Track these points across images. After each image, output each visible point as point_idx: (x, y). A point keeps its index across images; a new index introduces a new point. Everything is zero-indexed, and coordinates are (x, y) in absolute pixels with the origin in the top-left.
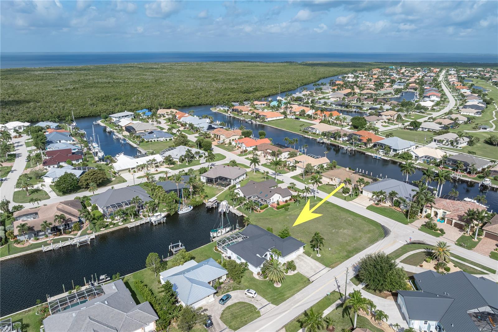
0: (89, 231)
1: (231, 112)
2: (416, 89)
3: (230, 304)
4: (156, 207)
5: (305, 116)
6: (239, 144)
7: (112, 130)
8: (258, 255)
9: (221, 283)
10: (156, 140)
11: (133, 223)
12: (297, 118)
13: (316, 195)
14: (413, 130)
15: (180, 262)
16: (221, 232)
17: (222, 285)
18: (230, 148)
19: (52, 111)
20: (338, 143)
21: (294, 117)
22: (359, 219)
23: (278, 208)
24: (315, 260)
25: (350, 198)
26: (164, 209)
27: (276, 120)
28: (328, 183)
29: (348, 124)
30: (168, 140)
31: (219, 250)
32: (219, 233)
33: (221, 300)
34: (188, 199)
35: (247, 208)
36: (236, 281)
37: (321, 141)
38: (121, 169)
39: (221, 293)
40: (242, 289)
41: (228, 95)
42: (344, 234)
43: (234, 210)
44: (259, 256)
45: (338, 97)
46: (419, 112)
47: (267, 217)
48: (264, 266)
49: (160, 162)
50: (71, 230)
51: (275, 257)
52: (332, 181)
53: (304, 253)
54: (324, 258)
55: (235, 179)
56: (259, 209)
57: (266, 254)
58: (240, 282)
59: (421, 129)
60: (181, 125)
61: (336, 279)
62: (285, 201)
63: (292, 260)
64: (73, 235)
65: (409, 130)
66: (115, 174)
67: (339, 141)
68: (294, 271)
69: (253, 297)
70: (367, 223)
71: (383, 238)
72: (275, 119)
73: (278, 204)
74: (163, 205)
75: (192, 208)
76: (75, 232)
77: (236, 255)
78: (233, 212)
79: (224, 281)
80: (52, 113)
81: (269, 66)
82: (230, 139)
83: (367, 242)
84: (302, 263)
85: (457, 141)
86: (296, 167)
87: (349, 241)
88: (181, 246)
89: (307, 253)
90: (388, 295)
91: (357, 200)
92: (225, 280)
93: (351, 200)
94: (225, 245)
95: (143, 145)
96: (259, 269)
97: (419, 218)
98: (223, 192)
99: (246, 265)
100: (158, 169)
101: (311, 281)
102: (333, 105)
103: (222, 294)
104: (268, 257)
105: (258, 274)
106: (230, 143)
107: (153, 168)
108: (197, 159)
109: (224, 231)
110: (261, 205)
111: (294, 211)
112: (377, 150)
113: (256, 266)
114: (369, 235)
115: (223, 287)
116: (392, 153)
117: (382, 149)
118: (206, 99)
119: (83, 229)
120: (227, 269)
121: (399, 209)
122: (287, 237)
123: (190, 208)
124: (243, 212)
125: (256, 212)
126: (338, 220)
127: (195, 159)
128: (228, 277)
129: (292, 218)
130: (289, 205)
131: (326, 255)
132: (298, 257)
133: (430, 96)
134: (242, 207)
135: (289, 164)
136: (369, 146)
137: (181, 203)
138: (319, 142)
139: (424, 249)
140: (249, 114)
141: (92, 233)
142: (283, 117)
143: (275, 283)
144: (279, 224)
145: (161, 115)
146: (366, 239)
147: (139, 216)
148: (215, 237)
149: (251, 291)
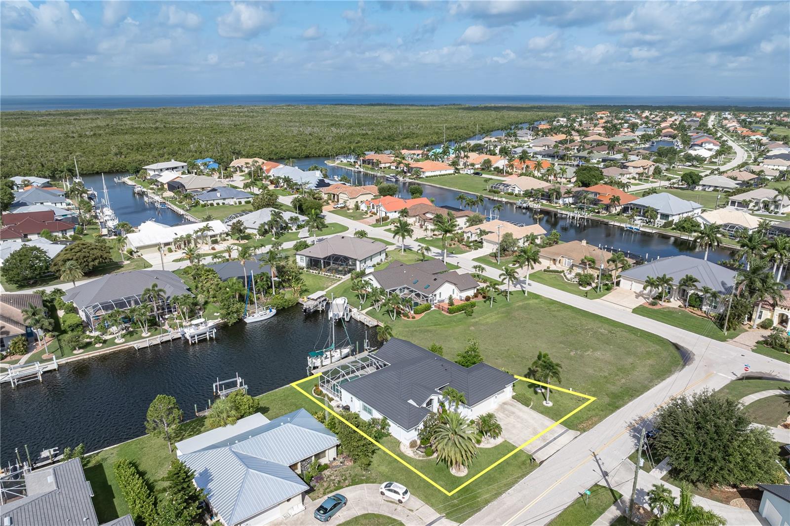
0: (47, 354)
1: (360, 166)
2: (674, 137)
3: (342, 521)
4: (200, 309)
5: (491, 171)
6: (373, 208)
7: (145, 190)
8: (411, 402)
9: (321, 468)
10: (221, 202)
11: (146, 340)
12: (477, 174)
13: (527, 289)
14: (688, 190)
15: (229, 417)
16: (332, 357)
17: (327, 472)
18: (357, 214)
19: (44, 163)
20: (555, 207)
21: (472, 171)
22: (622, 331)
23: (450, 311)
24: (542, 413)
25: (596, 293)
26: (215, 314)
27: (440, 175)
28: (548, 268)
29: (570, 181)
30: (243, 203)
31: (325, 392)
32: (326, 358)
33: (319, 510)
34: (268, 295)
35: (388, 311)
36: (359, 462)
37: (525, 205)
38: (142, 244)
39: (322, 491)
40: (373, 482)
41: (357, 143)
42: (597, 359)
43: (360, 315)
44: (415, 404)
45: (545, 146)
46: (690, 166)
47: (429, 328)
48: (425, 427)
49: (221, 234)
50: (7, 353)
51: (450, 408)
52: (555, 264)
53: (513, 397)
54: (561, 409)
55: (365, 260)
56: (412, 312)
57: (431, 400)
58: (369, 465)
59: (701, 188)
60: (269, 183)
61: (595, 456)
62: (464, 297)
63: (491, 412)
64: (8, 363)
65: (679, 190)
66: (131, 254)
67: (558, 205)
68: (494, 438)
69: (400, 502)
70: (639, 339)
71: (682, 368)
72: (438, 173)
73: (451, 303)
74: (215, 307)
75: (274, 311)
76: (14, 358)
77: (361, 402)
78: (359, 320)
79: (331, 462)
80: (43, 166)
81: (424, 109)
82: (356, 200)
83: (648, 375)
84: (512, 419)
85: (776, 203)
86: (481, 242)
87: (610, 374)
88: (241, 385)
89: (520, 398)
90: (730, 494)
91: (610, 296)
92: (334, 459)
93: (599, 297)
94: (338, 383)
95: (196, 211)
96: (413, 435)
97: (747, 329)
98: (339, 283)
99: (384, 425)
100: (216, 246)
101: (538, 462)
102: (537, 156)
103: (324, 494)
104: (435, 407)
105: (413, 444)
106: (357, 207)
107: (207, 244)
108: (294, 230)
109: (337, 354)
110: (416, 304)
111: (484, 317)
112: (632, 217)
113: (408, 427)
114: (650, 362)
115: (328, 477)
116: (659, 221)
117: (639, 216)
118: (318, 148)
119: (35, 351)
120: (337, 434)
121: (699, 313)
122: (474, 363)
123: (271, 311)
124: (378, 319)
125: (406, 319)
126: (580, 333)
127: (290, 231)
128: (342, 453)
129: (482, 329)
130: (473, 305)
131: (565, 402)
132: (503, 406)
133: (702, 143)
134: (377, 309)
135: (468, 237)
136: (614, 211)
137: (252, 303)
138: (520, 207)
139: (781, 389)
140: (392, 167)
141: (51, 359)
142: (452, 171)
143: (454, 465)
144: (454, 341)
145: (236, 168)
146: (646, 370)
147: (159, 326)
148: (317, 367)
149: (397, 486)
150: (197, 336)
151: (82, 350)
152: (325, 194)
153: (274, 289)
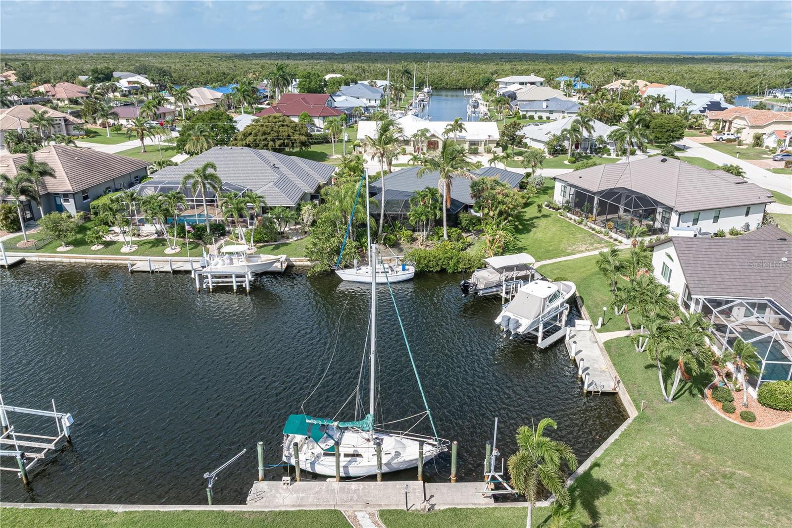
10: (545, 115)
18: (752, 151)
34: (436, 237)
55: (695, 216)
66: (354, 149)
82: (762, 131)
98: (603, 250)
106: (758, 143)
145: (609, 91)
147: (204, 242)
150: (214, 277)
151: (70, 248)
152: (711, 120)
153: (445, 228)
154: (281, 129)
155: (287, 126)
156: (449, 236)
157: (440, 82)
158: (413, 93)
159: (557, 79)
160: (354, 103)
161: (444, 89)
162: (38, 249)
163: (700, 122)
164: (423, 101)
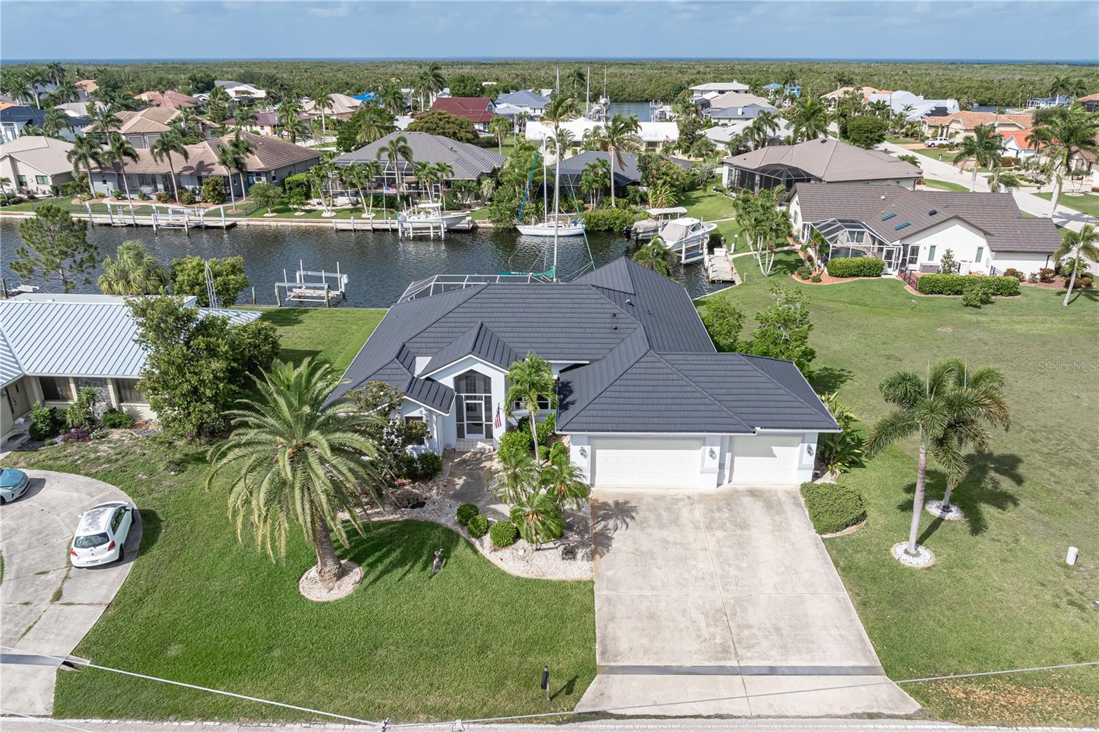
0: (234, 209)
50: (201, 198)
56: (825, 270)
62: (1001, 272)
150: (414, 229)
151: (275, 214)
152: (930, 127)
153: (613, 198)
154: (447, 126)
155: (452, 122)
156: (617, 205)
157: (621, 93)
158: (585, 105)
159: (764, 87)
160: (516, 110)
161: (626, 101)
162: (247, 215)
163: (917, 129)
164: (598, 112)
